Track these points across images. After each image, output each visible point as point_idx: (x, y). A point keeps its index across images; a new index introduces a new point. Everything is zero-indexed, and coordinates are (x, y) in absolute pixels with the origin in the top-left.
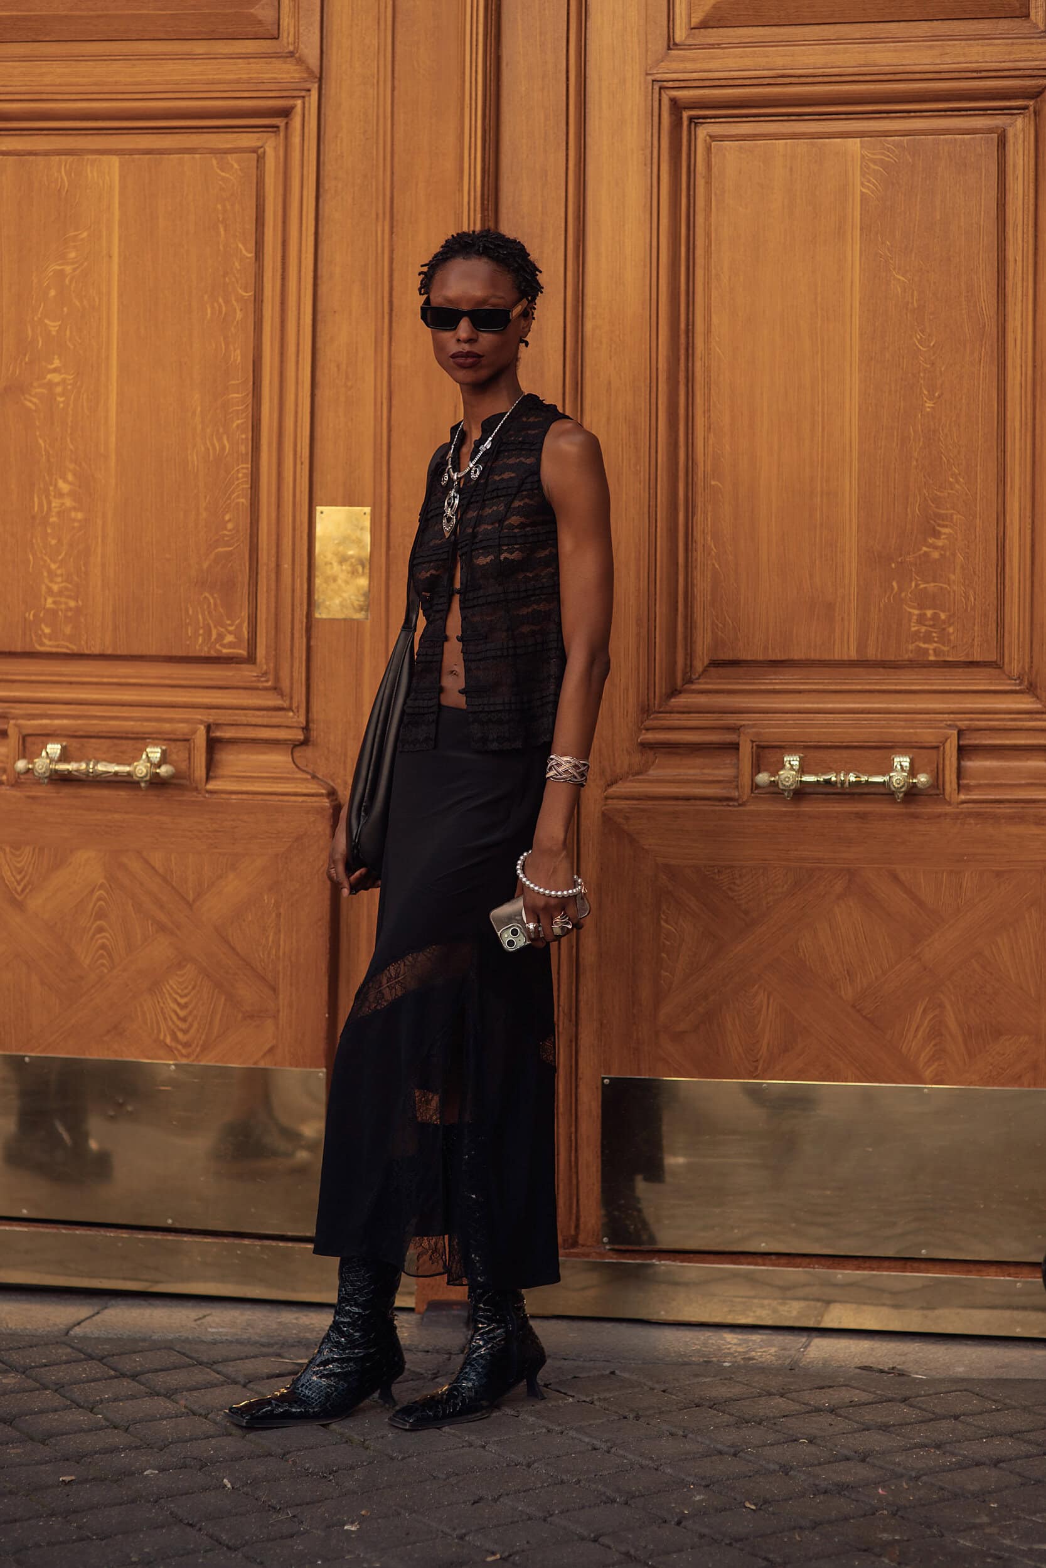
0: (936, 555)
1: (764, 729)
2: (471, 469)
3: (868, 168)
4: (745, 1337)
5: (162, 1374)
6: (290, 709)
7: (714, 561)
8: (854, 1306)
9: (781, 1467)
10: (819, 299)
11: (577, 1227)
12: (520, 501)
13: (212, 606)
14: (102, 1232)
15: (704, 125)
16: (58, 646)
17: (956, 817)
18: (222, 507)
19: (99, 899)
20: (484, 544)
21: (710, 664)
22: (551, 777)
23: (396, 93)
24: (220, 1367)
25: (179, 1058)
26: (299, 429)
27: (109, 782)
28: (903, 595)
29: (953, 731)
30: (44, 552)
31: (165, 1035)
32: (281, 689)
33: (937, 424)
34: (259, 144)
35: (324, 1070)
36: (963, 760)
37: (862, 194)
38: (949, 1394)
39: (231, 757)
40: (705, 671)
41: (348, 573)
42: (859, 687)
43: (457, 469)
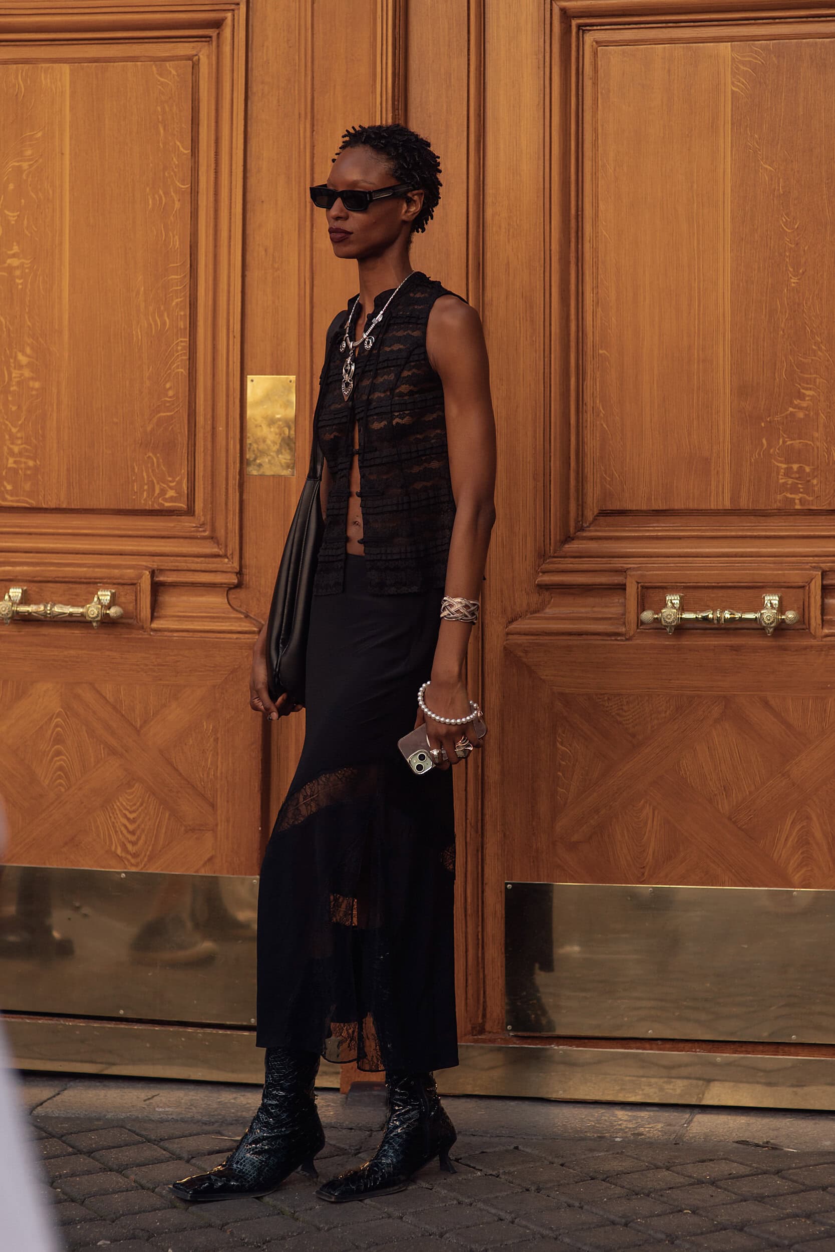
0: (801, 415)
1: (647, 571)
2: (365, 340)
3: (738, 68)
4: (634, 1114)
5: (114, 1151)
6: (226, 556)
7: (602, 422)
8: (732, 1084)
9: (667, 1236)
10: (695, 186)
11: (484, 1016)
12: (409, 371)
13: (155, 464)
14: (62, 1021)
15: (591, 32)
16: (18, 501)
17: (820, 649)
18: (163, 376)
19: (57, 726)
20: (377, 411)
21: (599, 513)
22: (445, 616)
23: (315, 5)
24: (166, 1144)
25: (129, 867)
26: (231, 307)
27: (65, 621)
28: (772, 451)
29: (817, 573)
30: (6, 417)
31: (116, 846)
32: (216, 538)
33: (801, 298)
34: (194, 52)
35: (258, 877)
36: (826, 598)
37: (733, 92)
38: (817, 1167)
39: (174, 599)
40: (595, 520)
41: (276, 434)
42: (733, 534)
43: (353, 338)
